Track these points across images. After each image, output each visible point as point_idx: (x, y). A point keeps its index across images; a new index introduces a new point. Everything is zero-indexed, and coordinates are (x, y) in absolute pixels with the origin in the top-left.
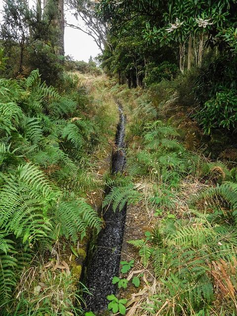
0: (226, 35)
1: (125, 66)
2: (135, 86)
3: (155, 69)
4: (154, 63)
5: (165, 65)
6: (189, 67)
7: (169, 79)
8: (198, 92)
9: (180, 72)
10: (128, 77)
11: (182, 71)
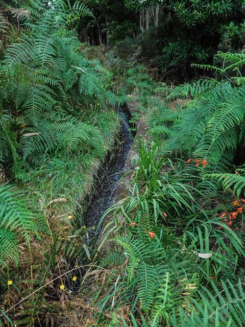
0: (174, 7)
1: (86, 23)
2: (97, 44)
3: (118, 27)
4: (116, 22)
5: (127, 23)
6: (147, 27)
7: (132, 36)
8: (158, 45)
9: (141, 31)
10: (89, 35)
11: (142, 30)
